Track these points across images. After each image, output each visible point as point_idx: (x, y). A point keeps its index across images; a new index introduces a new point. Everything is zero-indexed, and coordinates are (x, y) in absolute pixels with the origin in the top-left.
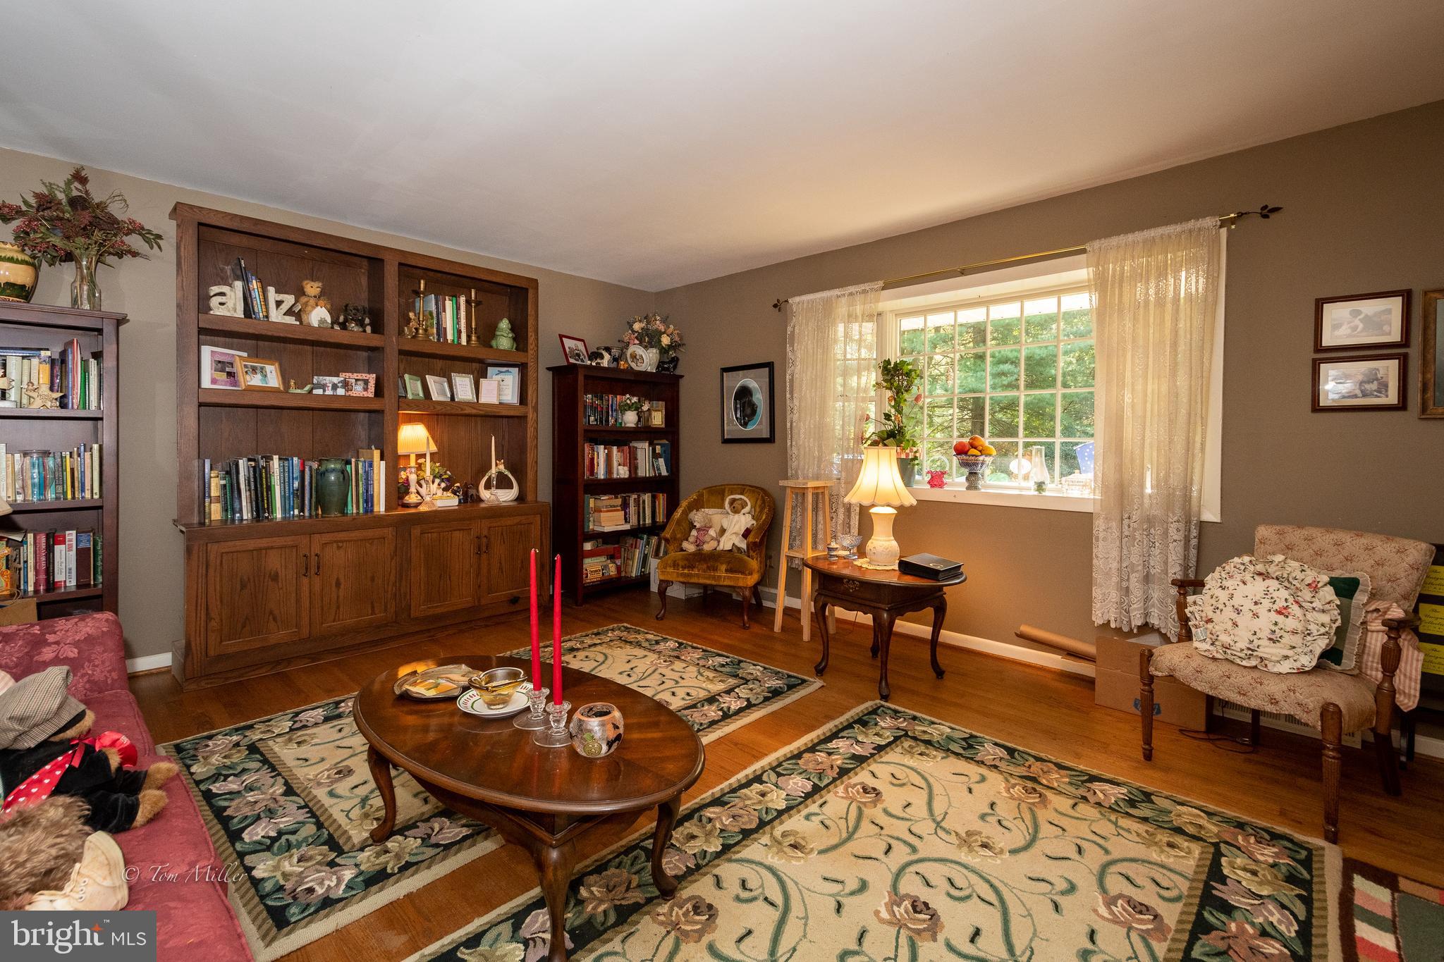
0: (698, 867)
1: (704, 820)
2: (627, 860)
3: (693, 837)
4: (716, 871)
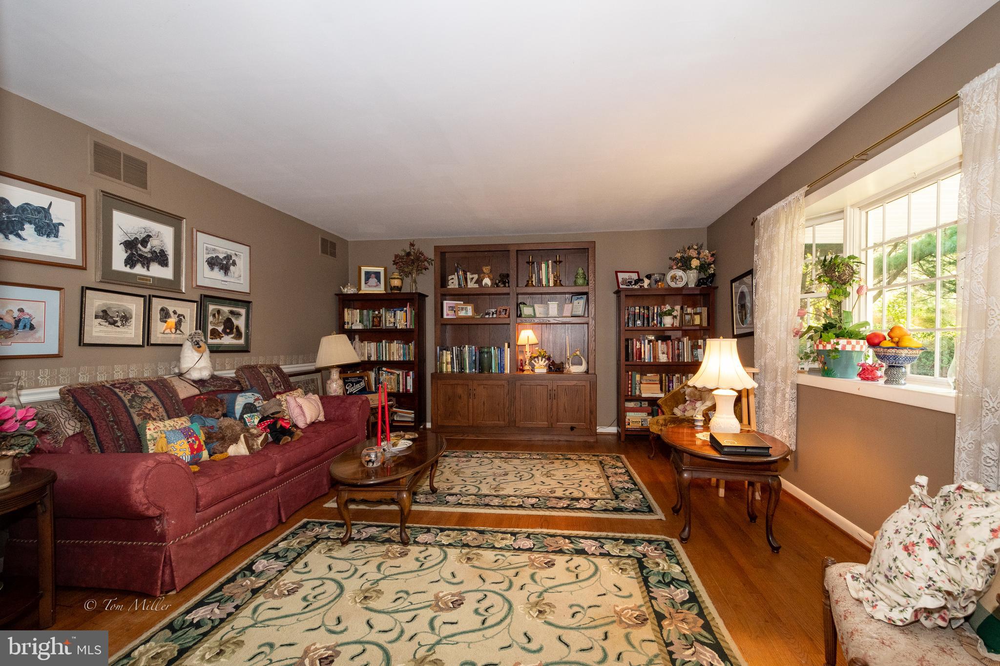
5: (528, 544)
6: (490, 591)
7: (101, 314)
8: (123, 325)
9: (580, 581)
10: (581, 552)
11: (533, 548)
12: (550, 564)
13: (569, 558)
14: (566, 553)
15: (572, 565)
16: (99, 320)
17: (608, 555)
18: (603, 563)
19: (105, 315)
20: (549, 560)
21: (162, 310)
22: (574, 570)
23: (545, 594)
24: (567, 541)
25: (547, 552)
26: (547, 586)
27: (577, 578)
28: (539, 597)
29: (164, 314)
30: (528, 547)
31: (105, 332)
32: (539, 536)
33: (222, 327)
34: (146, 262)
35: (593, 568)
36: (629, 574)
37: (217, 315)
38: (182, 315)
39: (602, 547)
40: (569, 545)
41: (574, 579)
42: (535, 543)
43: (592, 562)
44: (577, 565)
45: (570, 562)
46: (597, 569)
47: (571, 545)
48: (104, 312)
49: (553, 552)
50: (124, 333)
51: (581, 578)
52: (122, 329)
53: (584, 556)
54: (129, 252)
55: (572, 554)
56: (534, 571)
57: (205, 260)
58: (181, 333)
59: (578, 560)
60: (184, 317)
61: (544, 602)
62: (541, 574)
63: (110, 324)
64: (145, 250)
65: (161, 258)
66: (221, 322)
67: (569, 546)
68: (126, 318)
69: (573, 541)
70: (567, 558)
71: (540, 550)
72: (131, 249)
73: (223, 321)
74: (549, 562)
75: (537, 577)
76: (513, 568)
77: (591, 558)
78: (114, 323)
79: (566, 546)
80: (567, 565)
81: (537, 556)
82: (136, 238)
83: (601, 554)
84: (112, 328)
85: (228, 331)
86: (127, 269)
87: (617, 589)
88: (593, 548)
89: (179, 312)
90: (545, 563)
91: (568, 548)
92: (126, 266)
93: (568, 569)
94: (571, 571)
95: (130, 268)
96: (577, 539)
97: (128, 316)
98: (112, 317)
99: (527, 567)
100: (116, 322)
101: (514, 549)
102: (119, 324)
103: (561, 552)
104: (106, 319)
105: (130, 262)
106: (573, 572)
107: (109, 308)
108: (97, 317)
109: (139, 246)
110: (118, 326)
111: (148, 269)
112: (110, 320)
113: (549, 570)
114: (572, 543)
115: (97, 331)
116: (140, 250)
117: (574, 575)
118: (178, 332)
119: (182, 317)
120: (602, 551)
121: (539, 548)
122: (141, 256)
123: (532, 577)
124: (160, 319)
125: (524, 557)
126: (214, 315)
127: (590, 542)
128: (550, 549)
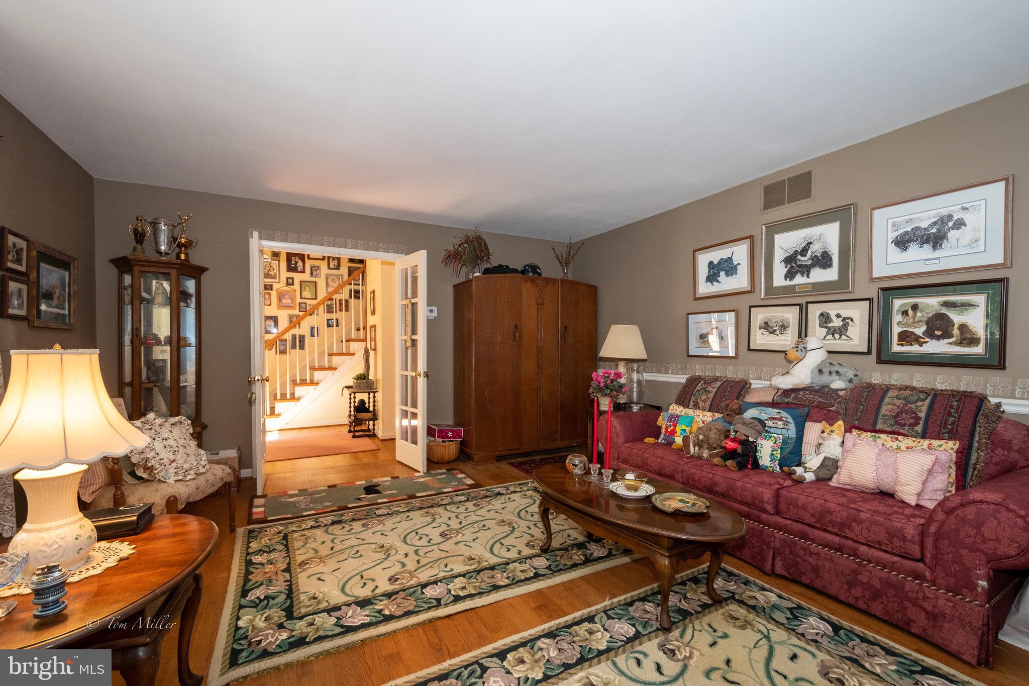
0: (526, 559)
1: (511, 579)
2: (561, 567)
3: (522, 571)
4: (518, 556)
5: (430, 592)
6: (428, 546)
7: (763, 325)
8: (781, 333)
9: (359, 573)
10: (363, 603)
11: (422, 589)
12: (393, 579)
13: (377, 591)
14: (382, 595)
15: (370, 586)
16: (762, 330)
17: (329, 611)
18: (337, 598)
19: (766, 326)
20: (397, 583)
21: (822, 315)
22: (366, 581)
23: (384, 556)
24: (387, 612)
25: (404, 590)
26: (386, 562)
27: (361, 575)
28: (389, 554)
29: (824, 320)
30: (428, 588)
31: (767, 339)
32: (426, 606)
33: (924, 328)
34: (806, 270)
35: (347, 590)
36: (307, 596)
37: (910, 312)
38: (848, 318)
39: (338, 619)
40: (382, 607)
41: (364, 574)
42: (424, 596)
43: (348, 595)
44: (364, 587)
45: (373, 587)
46: (343, 590)
47: (378, 607)
48: (766, 323)
49: (397, 593)
50: (782, 340)
51: (358, 577)
52: (780, 337)
53: (359, 599)
54: (789, 266)
55: (374, 597)
56: (406, 568)
57: (890, 241)
58: (847, 338)
59: (364, 593)
60: (852, 320)
61: (383, 552)
62: (397, 568)
63: (770, 333)
64: (805, 260)
65: (824, 261)
66: (919, 321)
67: (381, 605)
68: (784, 327)
69: (377, 615)
70: (378, 591)
71: (413, 590)
72: (790, 263)
73: (926, 319)
74: (396, 581)
75: (400, 565)
76: (426, 565)
77: (351, 599)
78: (773, 332)
79: (385, 605)
80: (375, 583)
81: (412, 582)
82: (797, 251)
83: (337, 608)
84: (772, 336)
85: (938, 333)
86: (788, 283)
87: (322, 578)
88: (349, 614)
89: (843, 315)
90: (399, 579)
91: (382, 603)
92: (786, 280)
93: (373, 580)
94: (369, 579)
95: (790, 280)
96: (374, 620)
97: (786, 325)
98: (772, 327)
99: (413, 570)
100: (775, 331)
101: (440, 581)
102: (778, 332)
103: (389, 595)
104: (767, 329)
105: (790, 275)
106: (366, 579)
107: (770, 320)
108: (760, 328)
109: (799, 257)
110: (777, 335)
111: (808, 277)
112: (771, 330)
113: (392, 574)
114: (380, 612)
115: (761, 339)
116: (800, 260)
117: (365, 577)
118: (843, 337)
119: (849, 321)
120: (337, 614)
121: (415, 592)
122: (800, 266)
123: (404, 565)
124: (820, 325)
125: (424, 576)
126: (905, 313)
127: (357, 622)
128: (402, 594)
